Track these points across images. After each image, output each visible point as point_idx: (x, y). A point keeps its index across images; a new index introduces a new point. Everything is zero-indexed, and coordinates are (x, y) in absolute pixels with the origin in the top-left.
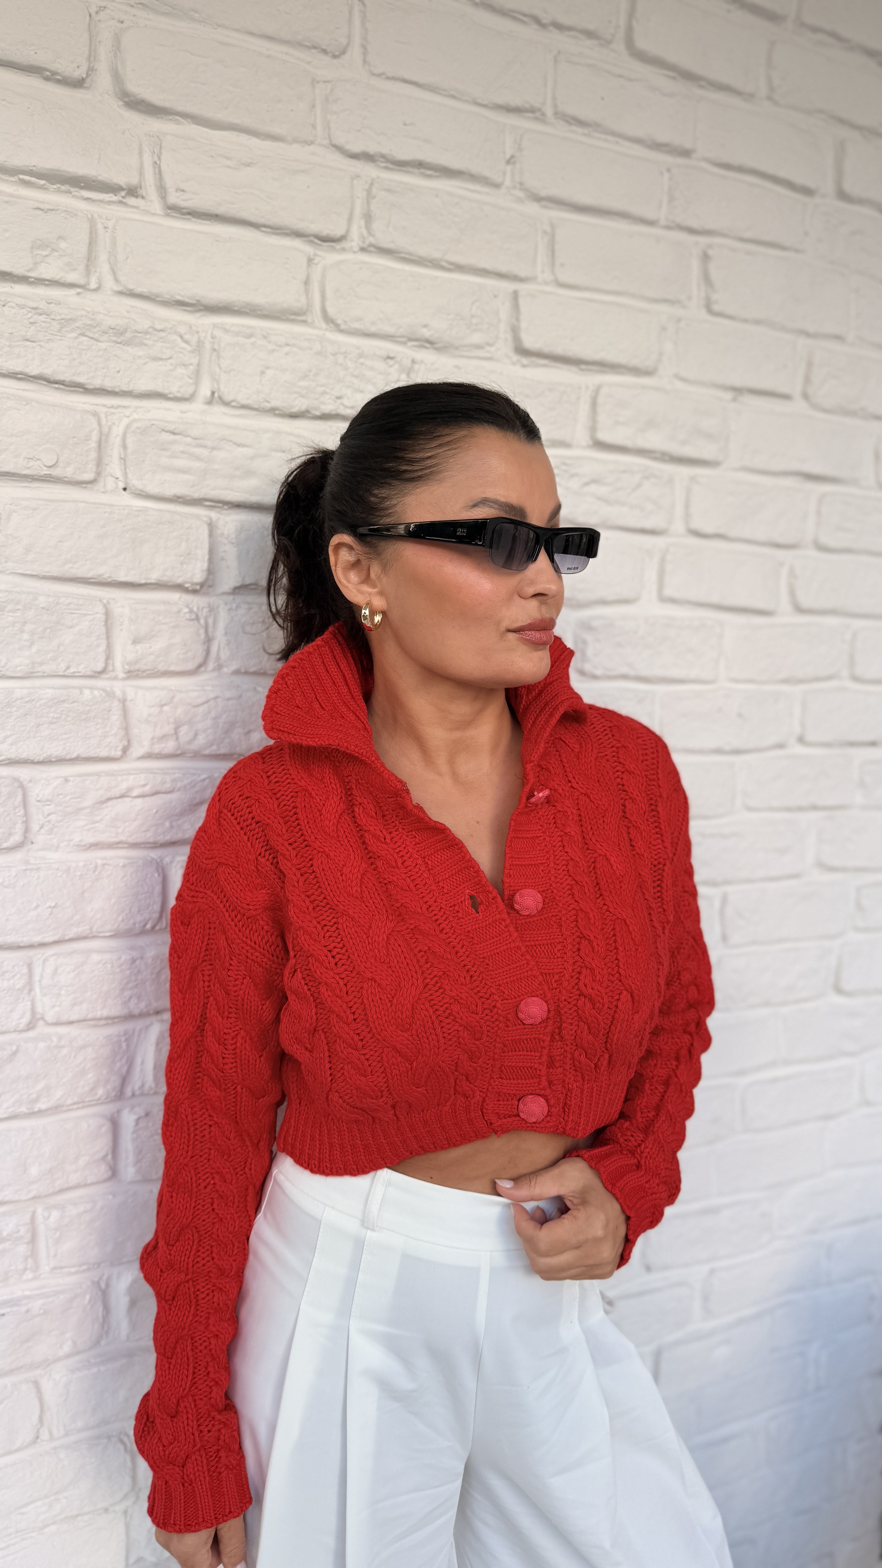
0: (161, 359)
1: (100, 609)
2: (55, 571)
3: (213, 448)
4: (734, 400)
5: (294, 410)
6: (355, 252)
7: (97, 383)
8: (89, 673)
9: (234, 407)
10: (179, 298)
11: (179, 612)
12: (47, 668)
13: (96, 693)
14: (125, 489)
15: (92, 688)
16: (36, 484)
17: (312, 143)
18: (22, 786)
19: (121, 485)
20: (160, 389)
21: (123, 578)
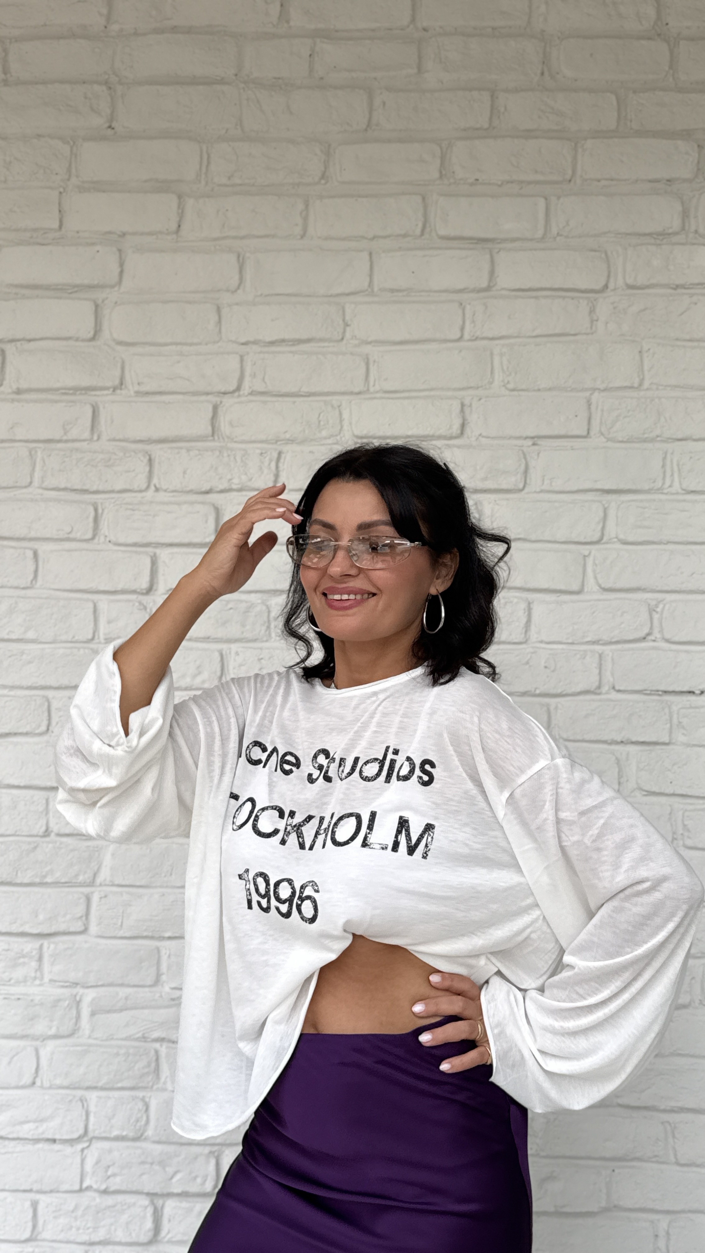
0: (128, 472)
1: (91, 605)
2: (68, 587)
3: (154, 516)
4: (534, 444)
5: (203, 489)
6: (247, 396)
7: (95, 488)
8: (85, 640)
9: (169, 492)
10: (138, 438)
11: (133, 605)
12: (64, 638)
13: (87, 651)
14: (110, 542)
15: (84, 648)
16: (63, 543)
17: (218, 342)
18: (48, 701)
19: (108, 539)
20: (128, 487)
21: (102, 588)
